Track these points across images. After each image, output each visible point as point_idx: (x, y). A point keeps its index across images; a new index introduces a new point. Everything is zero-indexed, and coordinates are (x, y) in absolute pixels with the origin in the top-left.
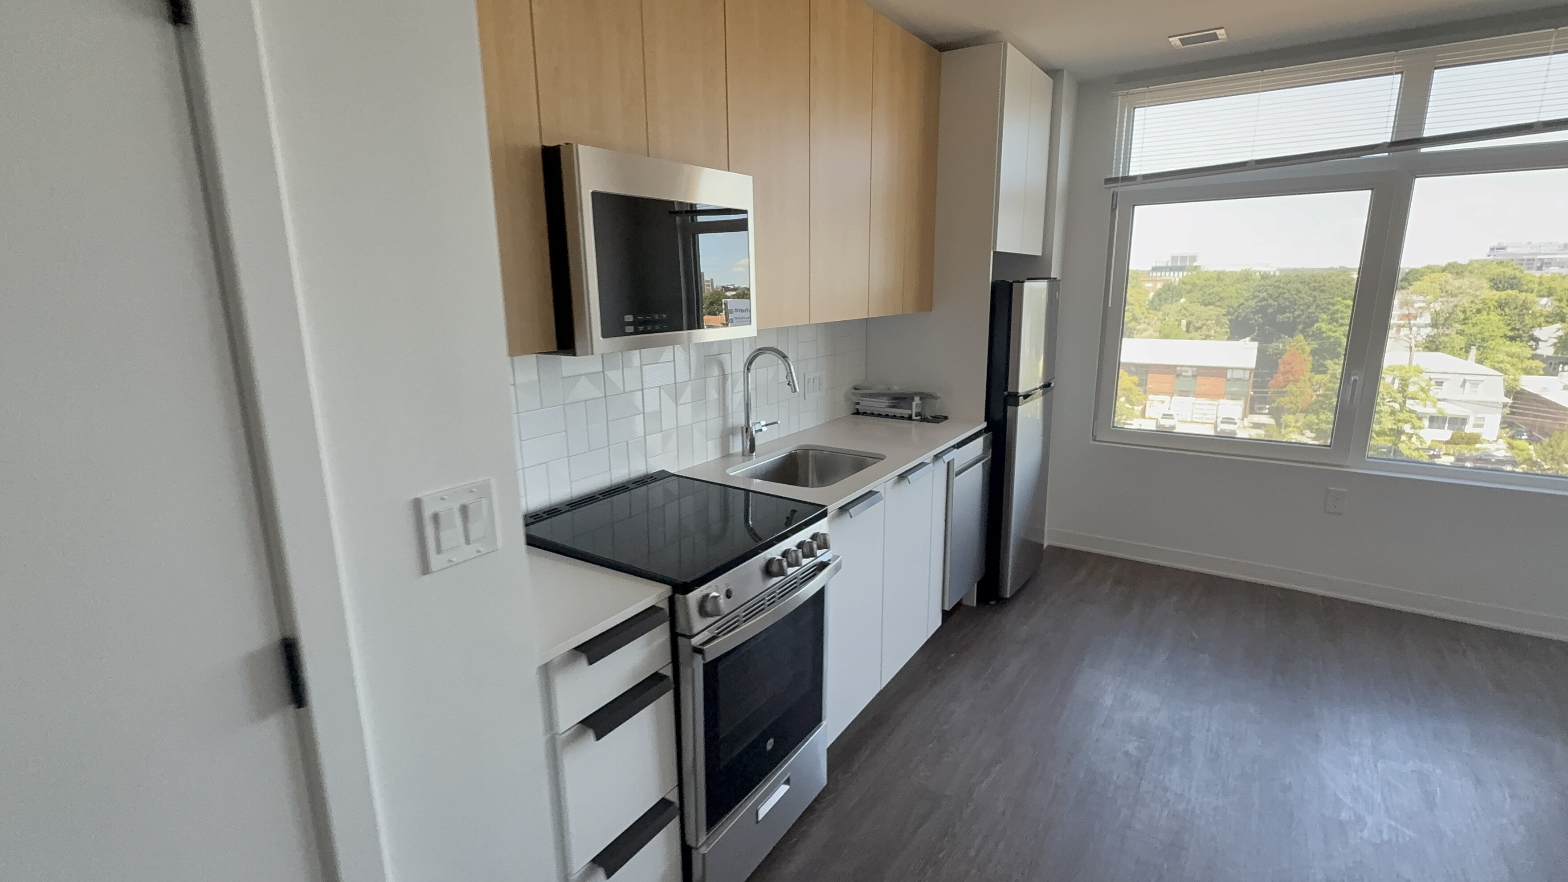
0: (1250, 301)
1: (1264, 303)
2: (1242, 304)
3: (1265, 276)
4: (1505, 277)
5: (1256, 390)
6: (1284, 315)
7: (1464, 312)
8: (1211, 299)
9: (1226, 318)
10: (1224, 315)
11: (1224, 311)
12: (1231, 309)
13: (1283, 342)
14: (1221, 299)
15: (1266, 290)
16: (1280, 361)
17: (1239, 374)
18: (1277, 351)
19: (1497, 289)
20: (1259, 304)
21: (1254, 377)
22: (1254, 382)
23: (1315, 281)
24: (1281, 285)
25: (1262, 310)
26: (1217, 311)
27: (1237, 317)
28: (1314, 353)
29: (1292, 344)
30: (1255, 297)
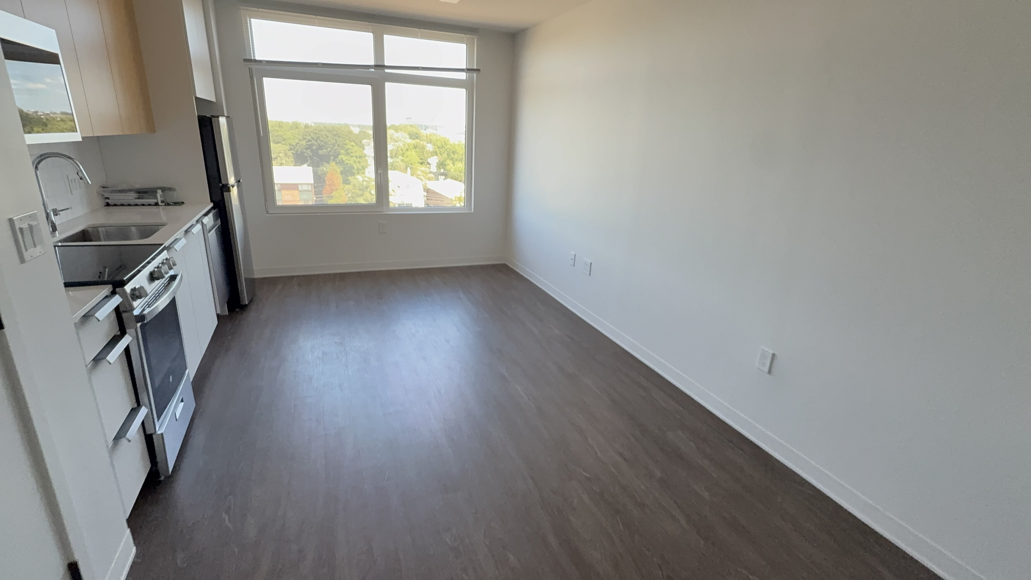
0: (302, 141)
1: (310, 143)
2: (298, 143)
3: (307, 126)
4: (414, 133)
5: (317, 196)
6: (322, 151)
7: (402, 150)
8: (278, 139)
9: (290, 152)
10: (289, 150)
11: (288, 147)
12: (292, 147)
13: (325, 167)
14: (284, 140)
15: (310, 135)
16: (326, 178)
17: (305, 188)
18: (323, 173)
19: (412, 139)
20: (308, 143)
21: (314, 188)
22: (315, 191)
23: (334, 131)
24: (317, 132)
25: (310, 147)
26: (284, 147)
27: (297, 151)
28: (342, 173)
29: (330, 168)
30: (305, 139)
